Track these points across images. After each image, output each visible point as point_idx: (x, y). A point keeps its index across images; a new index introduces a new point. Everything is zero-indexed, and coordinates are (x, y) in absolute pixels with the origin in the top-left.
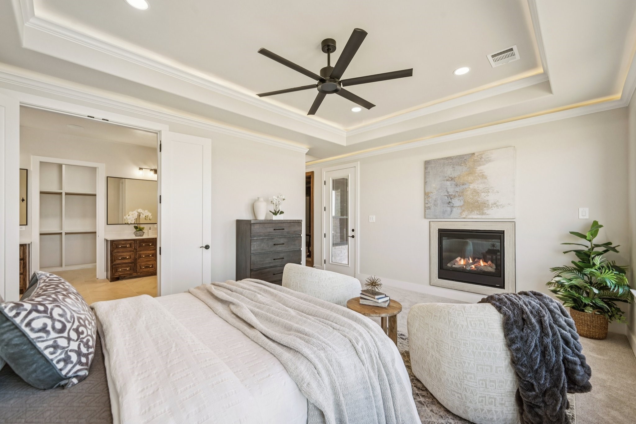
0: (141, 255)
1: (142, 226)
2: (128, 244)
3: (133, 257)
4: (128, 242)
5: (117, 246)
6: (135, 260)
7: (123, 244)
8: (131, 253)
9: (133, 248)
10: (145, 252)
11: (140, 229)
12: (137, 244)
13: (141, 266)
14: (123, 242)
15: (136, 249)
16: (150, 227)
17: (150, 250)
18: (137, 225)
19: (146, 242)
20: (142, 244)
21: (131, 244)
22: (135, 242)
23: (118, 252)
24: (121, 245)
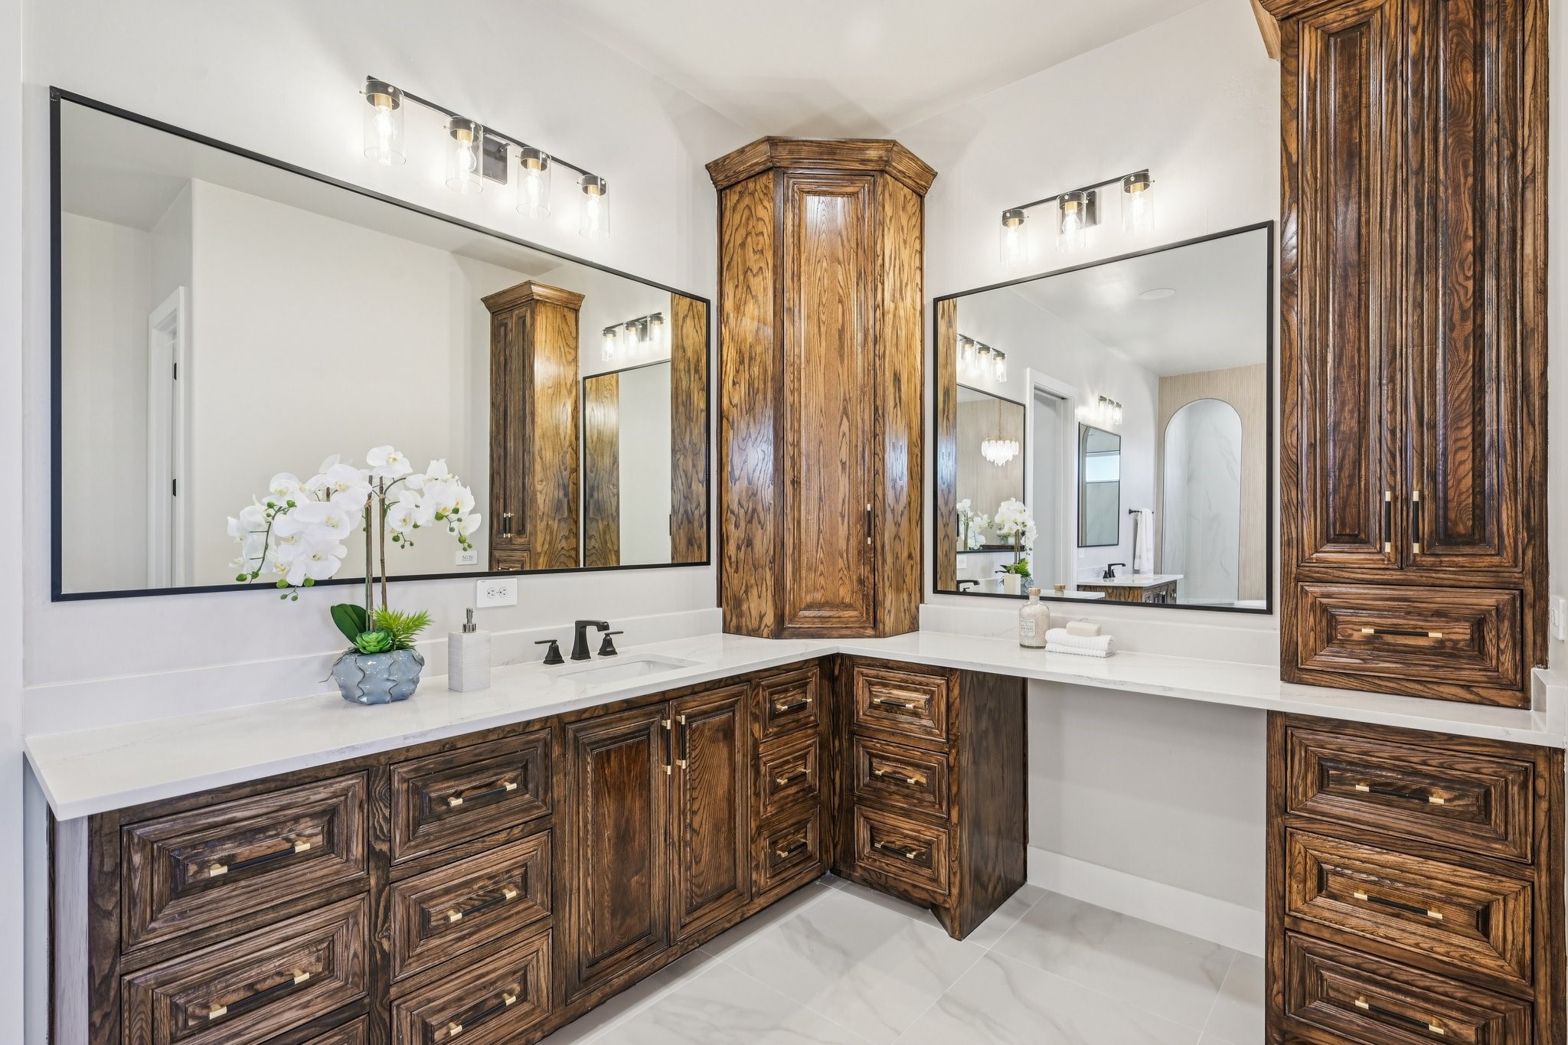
0: (435, 909)
1: (402, 601)
2: (296, 819)
3: (355, 946)
4: (300, 796)
5: (176, 868)
6: (379, 968)
7: (250, 834)
8: (340, 909)
9: (357, 850)
10: (464, 865)
11: (388, 630)
12: (390, 796)
13: (434, 1021)
14: (244, 812)
15: (385, 861)
16: (469, 612)
17: (502, 836)
18: (355, 596)
19: (471, 769)
20: (436, 791)
21: (329, 816)
22: (379, 787)
23: (194, 940)
24: (228, 849)
